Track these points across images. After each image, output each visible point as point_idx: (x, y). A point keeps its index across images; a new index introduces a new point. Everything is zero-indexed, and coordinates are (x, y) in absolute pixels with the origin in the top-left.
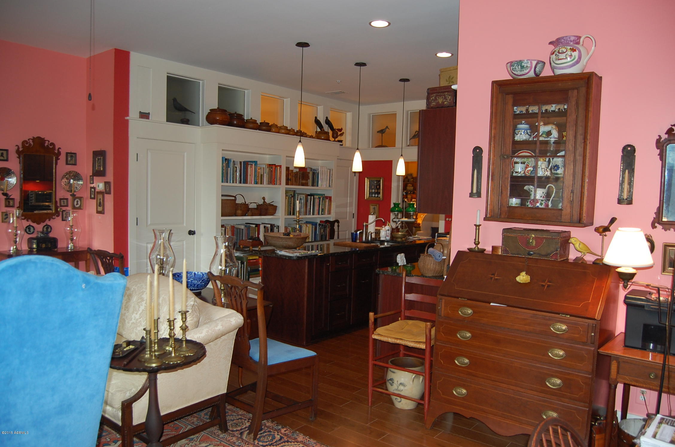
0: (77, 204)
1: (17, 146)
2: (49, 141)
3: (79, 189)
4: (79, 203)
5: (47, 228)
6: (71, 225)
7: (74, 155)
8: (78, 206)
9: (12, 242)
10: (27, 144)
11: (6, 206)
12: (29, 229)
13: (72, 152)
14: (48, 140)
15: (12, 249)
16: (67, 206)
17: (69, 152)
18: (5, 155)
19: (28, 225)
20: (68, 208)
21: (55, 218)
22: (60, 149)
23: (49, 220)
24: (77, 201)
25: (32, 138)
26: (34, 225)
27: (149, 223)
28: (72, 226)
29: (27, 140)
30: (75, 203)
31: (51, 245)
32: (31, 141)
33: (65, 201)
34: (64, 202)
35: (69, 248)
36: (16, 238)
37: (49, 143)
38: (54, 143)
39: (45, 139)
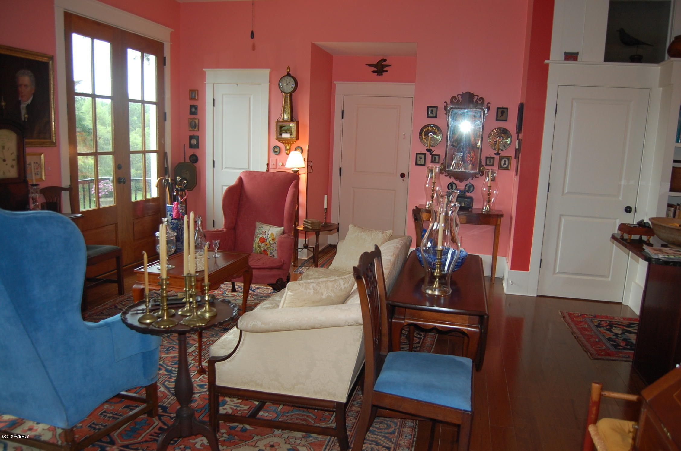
0: (505, 164)
1: (445, 102)
2: (478, 96)
3: (507, 147)
4: (507, 163)
5: (470, 187)
6: (489, 185)
7: (505, 110)
8: (505, 166)
9: (430, 198)
10: (455, 100)
11: (432, 162)
12: (452, 186)
13: (504, 107)
14: (476, 95)
15: (428, 203)
16: (493, 165)
17: (501, 106)
18: (434, 112)
19: (451, 182)
20: (494, 168)
21: (478, 177)
22: (489, 104)
23: (472, 179)
24: (505, 161)
25: (461, 94)
26: (457, 182)
27: (566, 191)
28: (491, 186)
29: (456, 96)
30: (503, 163)
31: (464, 204)
32: (460, 96)
33: (492, 159)
34: (490, 161)
35: (484, 210)
36: (433, 194)
37: (478, 98)
38: (484, 98)
39: (474, 94)
